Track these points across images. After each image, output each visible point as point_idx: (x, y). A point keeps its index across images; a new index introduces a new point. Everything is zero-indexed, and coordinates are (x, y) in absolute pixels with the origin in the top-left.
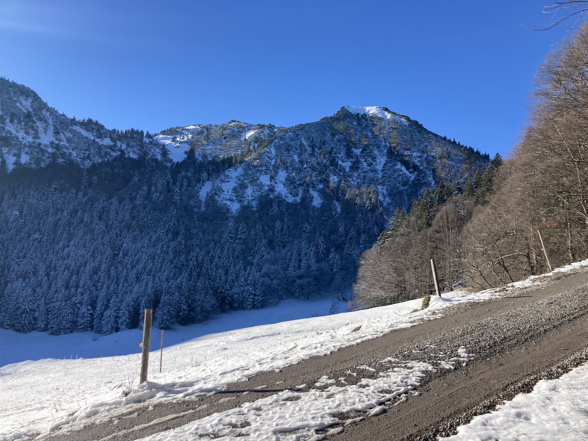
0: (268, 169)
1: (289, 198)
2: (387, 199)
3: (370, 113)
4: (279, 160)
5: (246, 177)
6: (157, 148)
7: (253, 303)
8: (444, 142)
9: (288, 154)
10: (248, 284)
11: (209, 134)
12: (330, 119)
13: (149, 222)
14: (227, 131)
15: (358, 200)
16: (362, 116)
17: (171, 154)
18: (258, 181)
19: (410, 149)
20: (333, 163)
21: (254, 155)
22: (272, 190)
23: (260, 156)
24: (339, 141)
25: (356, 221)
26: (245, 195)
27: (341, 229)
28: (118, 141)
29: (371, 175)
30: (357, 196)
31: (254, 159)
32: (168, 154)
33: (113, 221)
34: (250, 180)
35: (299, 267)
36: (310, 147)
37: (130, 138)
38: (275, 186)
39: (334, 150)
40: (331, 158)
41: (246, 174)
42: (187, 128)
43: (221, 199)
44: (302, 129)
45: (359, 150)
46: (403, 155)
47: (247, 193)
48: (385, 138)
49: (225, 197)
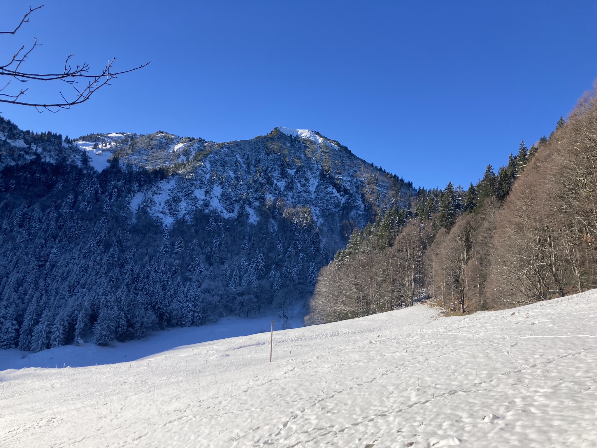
0: (203, 184)
1: (225, 214)
2: (320, 220)
3: (302, 135)
4: (214, 175)
5: (180, 190)
6: (77, 155)
7: (193, 320)
8: (371, 169)
9: (223, 169)
10: (187, 301)
11: (134, 144)
12: (265, 138)
13: (77, 232)
14: (154, 142)
15: (295, 219)
16: (295, 137)
17: (92, 161)
18: (193, 195)
19: (341, 173)
20: (269, 181)
21: (188, 168)
22: (207, 204)
23: (194, 170)
24: (273, 160)
25: (294, 240)
26: (179, 209)
27: (280, 247)
28: (32, 144)
29: (305, 195)
30: (293, 215)
31: (189, 172)
32: (89, 161)
33: (36, 230)
34: (184, 193)
35: (240, 284)
36: (245, 164)
37: (47, 141)
38: (211, 200)
39: (269, 169)
40: (267, 177)
41: (180, 187)
42: (109, 135)
43: (153, 211)
44: (237, 146)
45: (293, 170)
46: (335, 179)
47: (180, 207)
48: (318, 161)
49: (158, 209)
